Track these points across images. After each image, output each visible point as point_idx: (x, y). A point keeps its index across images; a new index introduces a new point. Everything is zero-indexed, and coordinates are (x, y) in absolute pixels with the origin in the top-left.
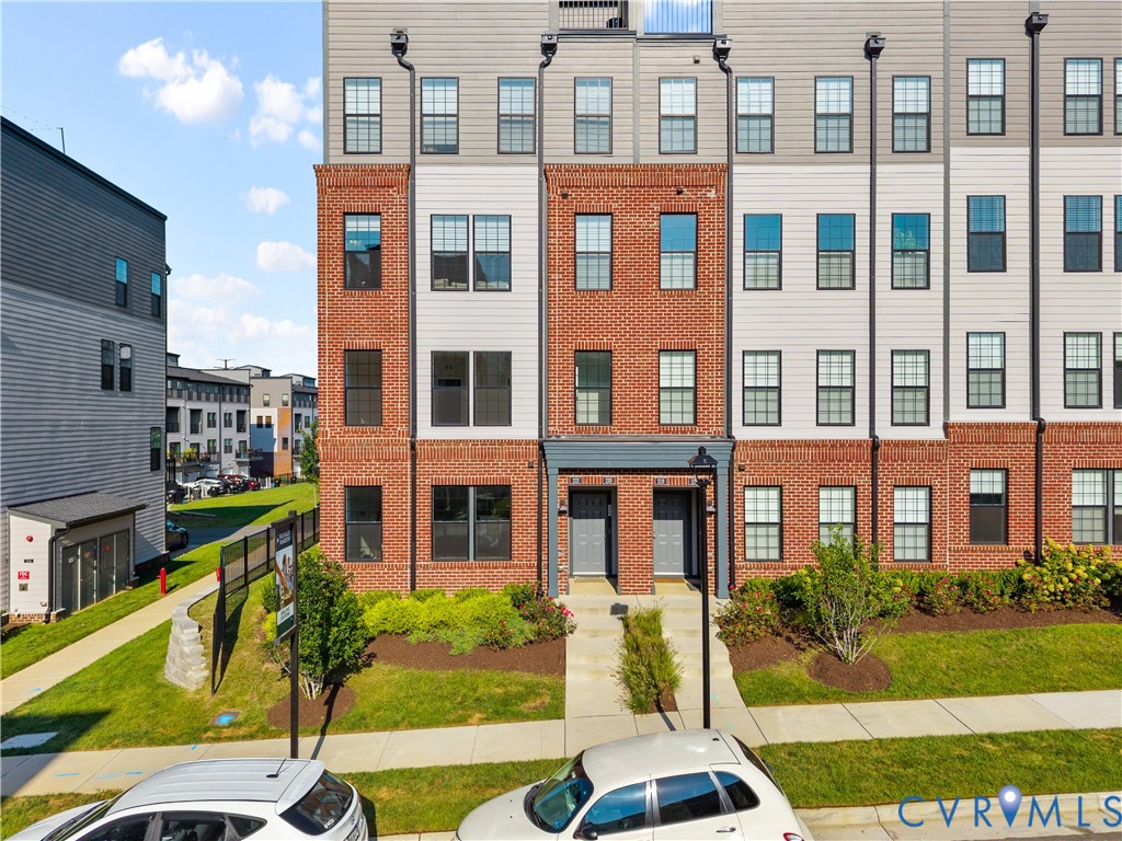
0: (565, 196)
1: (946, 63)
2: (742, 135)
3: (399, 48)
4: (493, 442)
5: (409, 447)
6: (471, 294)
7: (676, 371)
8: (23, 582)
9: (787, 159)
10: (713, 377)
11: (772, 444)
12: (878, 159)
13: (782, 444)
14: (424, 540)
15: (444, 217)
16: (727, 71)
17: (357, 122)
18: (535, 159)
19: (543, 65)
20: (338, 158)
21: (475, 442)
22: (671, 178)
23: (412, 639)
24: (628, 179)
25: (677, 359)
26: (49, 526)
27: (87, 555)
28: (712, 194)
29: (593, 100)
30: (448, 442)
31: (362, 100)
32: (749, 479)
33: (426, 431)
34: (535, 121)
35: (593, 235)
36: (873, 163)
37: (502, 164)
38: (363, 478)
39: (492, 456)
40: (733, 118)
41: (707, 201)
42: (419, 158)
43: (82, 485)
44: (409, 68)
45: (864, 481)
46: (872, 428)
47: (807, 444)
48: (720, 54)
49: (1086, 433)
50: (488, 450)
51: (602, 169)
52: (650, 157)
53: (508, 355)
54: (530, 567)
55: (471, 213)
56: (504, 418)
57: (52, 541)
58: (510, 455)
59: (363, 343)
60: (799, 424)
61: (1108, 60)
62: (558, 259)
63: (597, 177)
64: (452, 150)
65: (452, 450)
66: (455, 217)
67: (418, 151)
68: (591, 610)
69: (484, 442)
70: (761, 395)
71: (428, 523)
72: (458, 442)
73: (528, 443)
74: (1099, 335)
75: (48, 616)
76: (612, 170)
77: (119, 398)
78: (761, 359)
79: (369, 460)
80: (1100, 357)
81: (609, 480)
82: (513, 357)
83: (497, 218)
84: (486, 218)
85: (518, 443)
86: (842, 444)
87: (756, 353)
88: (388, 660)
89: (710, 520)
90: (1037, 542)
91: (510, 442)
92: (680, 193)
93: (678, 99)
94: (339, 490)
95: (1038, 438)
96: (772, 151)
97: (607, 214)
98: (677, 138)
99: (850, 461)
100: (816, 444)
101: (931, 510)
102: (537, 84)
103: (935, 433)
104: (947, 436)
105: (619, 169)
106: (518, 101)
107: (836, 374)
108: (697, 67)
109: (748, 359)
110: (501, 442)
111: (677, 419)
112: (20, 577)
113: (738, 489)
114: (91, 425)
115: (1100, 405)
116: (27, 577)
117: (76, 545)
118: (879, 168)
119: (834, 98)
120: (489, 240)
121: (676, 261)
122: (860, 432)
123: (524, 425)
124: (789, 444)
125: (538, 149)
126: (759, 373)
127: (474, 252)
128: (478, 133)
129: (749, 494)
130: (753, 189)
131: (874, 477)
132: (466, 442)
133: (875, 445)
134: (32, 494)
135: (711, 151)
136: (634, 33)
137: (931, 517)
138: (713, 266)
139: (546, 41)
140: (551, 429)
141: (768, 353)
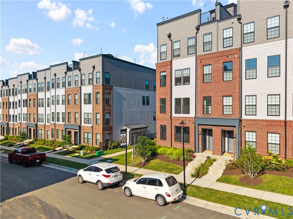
0: (201, 62)
2: (245, 39)
3: (170, 37)
5: (170, 118)
6: (182, 86)
14: (173, 137)
15: (177, 70)
16: (241, 23)
17: (163, 53)
18: (195, 55)
19: (197, 33)
24: (215, 56)
25: (228, 98)
26: (129, 129)
27: (137, 135)
28: (236, 56)
29: (208, 38)
31: (164, 49)
32: (246, 129)
33: (174, 115)
34: (195, 46)
35: (208, 70)
37: (189, 57)
38: (163, 123)
40: (243, 35)
42: (173, 59)
43: (138, 122)
44: (171, 40)
48: (239, 19)
52: (221, 49)
54: (193, 146)
56: (188, 112)
57: (130, 132)
58: (189, 120)
59: (163, 97)
60: (262, 115)
63: (208, 56)
64: (179, 56)
68: (202, 156)
70: (251, 107)
71: (174, 134)
72: (179, 117)
75: (129, 145)
81: (210, 127)
82: (190, 99)
84: (185, 69)
85: (191, 118)
89: (235, 139)
92: (228, 57)
93: (228, 33)
94: (159, 126)
96: (254, 41)
97: (210, 65)
98: (227, 43)
105: (214, 53)
106: (192, 42)
108: (233, 24)
109: (247, 97)
110: (187, 118)
111: (228, 113)
113: (243, 132)
114: (140, 112)
117: (134, 133)
118: (288, 40)
119: (273, 23)
120: (186, 74)
121: (227, 74)
123: (192, 114)
124: (258, 120)
125: (196, 52)
126: (250, 101)
127: (183, 77)
128: (184, 51)
130: (248, 53)
131: (286, 131)
132: (182, 117)
133: (285, 122)
135: (237, 45)
136: (217, 20)
138: (236, 74)
139: (197, 28)
141: (252, 96)
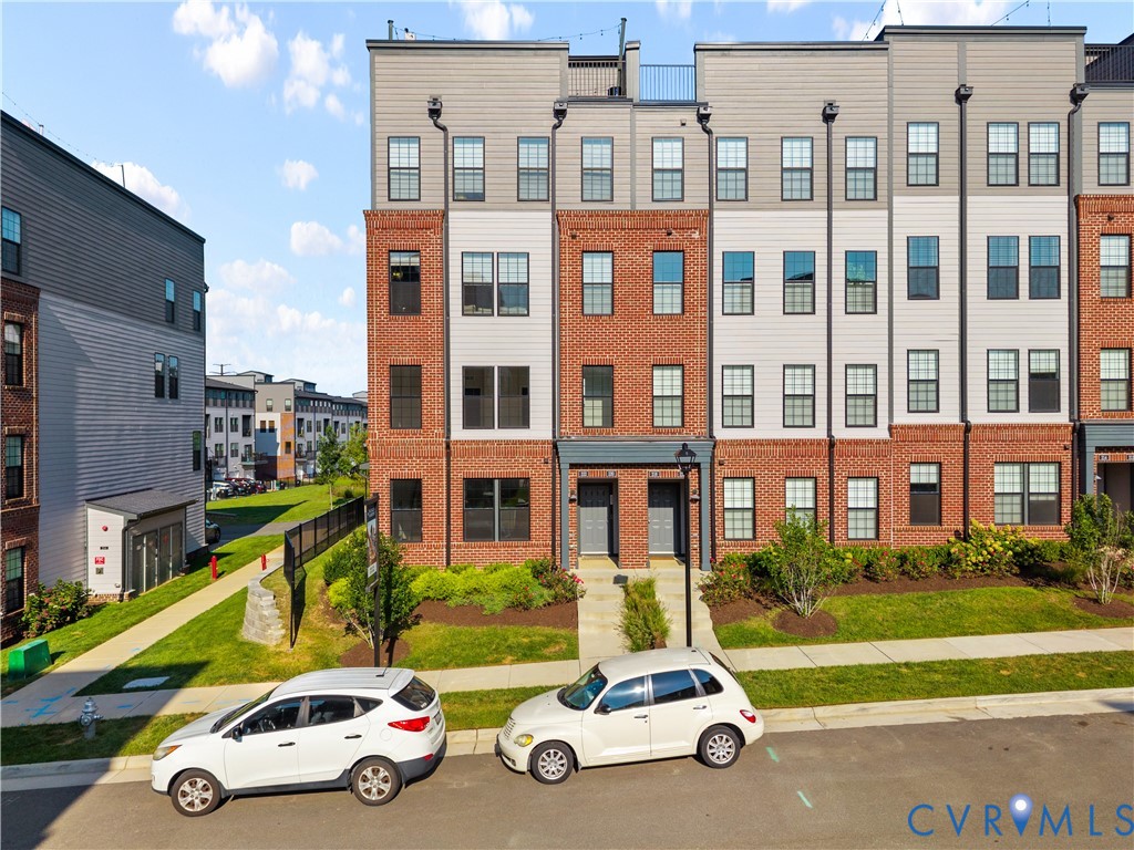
0: (574, 237)
1: (890, 126)
2: (721, 185)
3: (435, 113)
4: (514, 442)
5: (444, 445)
6: (496, 319)
7: (667, 382)
8: (100, 566)
9: (758, 206)
10: (698, 387)
11: (746, 443)
12: (834, 205)
13: (754, 443)
14: (457, 524)
15: (473, 254)
16: (709, 132)
17: (400, 174)
18: (549, 206)
19: (555, 127)
20: (383, 204)
21: (499, 442)
22: (661, 222)
23: (451, 603)
24: (626, 223)
25: (667, 372)
26: (122, 517)
27: (150, 544)
28: (696, 235)
29: (597, 156)
30: (477, 442)
31: (403, 155)
32: (727, 472)
33: (459, 433)
34: (549, 174)
35: (597, 269)
36: (829, 209)
37: (521, 210)
38: (407, 472)
39: (514, 454)
40: (713, 171)
41: (692, 241)
42: (452, 205)
43: (141, 483)
44: (444, 129)
45: (823, 473)
46: (829, 429)
47: (775, 443)
48: (703, 118)
49: (1005, 433)
50: (511, 449)
51: (604, 214)
52: (645, 204)
53: (526, 370)
54: (546, 546)
55: (495, 250)
56: (523, 421)
57: (125, 530)
58: (529, 453)
59: (406, 360)
60: (769, 426)
61: (1023, 124)
62: (568, 288)
63: (601, 221)
64: (479, 197)
65: (480, 448)
66: (482, 254)
67: (450, 199)
68: (597, 580)
69: (507, 443)
70: (737, 402)
71: (460, 510)
72: (485, 442)
73: (543, 442)
74: (1017, 352)
75: (121, 596)
76: (613, 216)
77: (168, 405)
78: (737, 372)
79: (411, 457)
80: (1017, 370)
81: (611, 473)
82: (531, 371)
83: (517, 255)
84: (508, 255)
85: (536, 442)
86: (804, 442)
87: (733, 367)
88: (432, 620)
89: (693, 507)
90: (966, 522)
91: (529, 442)
92: (669, 234)
93: (668, 155)
94: (386, 482)
95: (966, 437)
96: (747, 199)
97: (609, 252)
98: (667, 188)
99: (811, 456)
100: (782, 443)
101: (878, 497)
102: (551, 143)
103: (881, 433)
104: (891, 436)
105: (619, 214)
106: (535, 157)
107: (799, 384)
108: (683, 128)
109: (726, 372)
110: (521, 442)
111: (667, 422)
112: (97, 562)
113: (718, 480)
114: (148, 430)
115: (1017, 410)
116: (103, 562)
117: (142, 535)
118: (834, 213)
119: (796, 154)
120: (510, 273)
121: (666, 291)
122: (819, 433)
123: (540, 428)
124: (760, 443)
125: (551, 198)
126: (736, 384)
127: (498, 284)
128: (501, 184)
129: (728, 484)
130: (731, 231)
131: (831, 470)
132: (492, 442)
133: (832, 444)
134: (103, 490)
135: (696, 200)
136: (631, 100)
137: (878, 503)
138: (697, 295)
139: (558, 107)
140: (563, 431)
141: (743, 367)
